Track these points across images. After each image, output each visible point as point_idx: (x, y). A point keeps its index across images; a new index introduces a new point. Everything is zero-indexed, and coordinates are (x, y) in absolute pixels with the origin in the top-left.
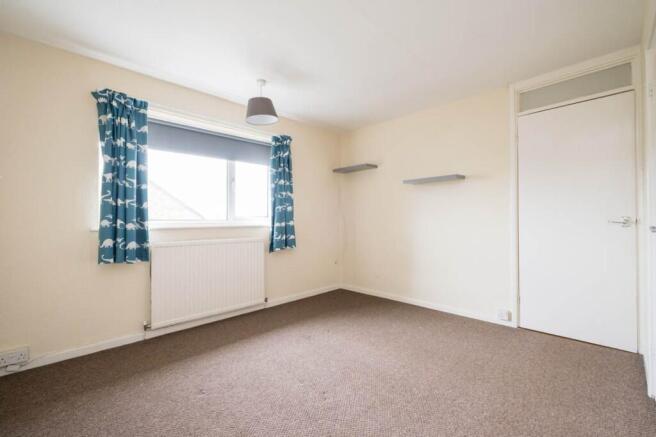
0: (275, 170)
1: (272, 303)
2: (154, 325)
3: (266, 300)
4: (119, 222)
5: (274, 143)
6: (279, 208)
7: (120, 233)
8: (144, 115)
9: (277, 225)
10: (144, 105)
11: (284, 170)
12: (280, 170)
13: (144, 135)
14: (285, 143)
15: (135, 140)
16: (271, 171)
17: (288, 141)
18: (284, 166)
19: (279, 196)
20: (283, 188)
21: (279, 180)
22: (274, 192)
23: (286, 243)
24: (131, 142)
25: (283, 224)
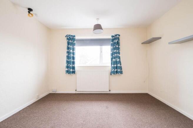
0: (112, 47)
1: (112, 92)
2: (77, 90)
3: (110, 91)
4: (69, 65)
5: (112, 38)
6: (114, 60)
7: (69, 67)
8: (75, 39)
9: (113, 66)
10: (74, 36)
11: (116, 47)
12: (114, 47)
13: (75, 43)
14: (116, 37)
15: (72, 45)
16: (111, 48)
17: (118, 36)
18: (116, 45)
19: (114, 56)
20: (115, 53)
21: (114, 50)
22: (112, 54)
23: (117, 72)
24: (71, 46)
25: (115, 65)
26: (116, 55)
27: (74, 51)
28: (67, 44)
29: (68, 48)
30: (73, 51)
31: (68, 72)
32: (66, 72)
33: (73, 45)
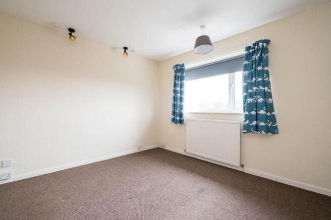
2: (187, 151)
3: (242, 166)
4: (175, 110)
5: (246, 53)
6: (250, 100)
7: (175, 114)
8: (184, 69)
9: (247, 113)
10: (183, 65)
13: (184, 76)
14: (256, 47)
15: (180, 80)
16: (243, 74)
17: (260, 44)
18: (255, 66)
19: (250, 91)
20: (254, 84)
21: (252, 79)
22: (246, 89)
23: (257, 128)
24: (178, 81)
25: (254, 113)
26: (255, 88)
27: (183, 89)
28: (174, 79)
29: (175, 85)
30: (181, 88)
31: (174, 120)
32: (172, 121)
33: (182, 78)
